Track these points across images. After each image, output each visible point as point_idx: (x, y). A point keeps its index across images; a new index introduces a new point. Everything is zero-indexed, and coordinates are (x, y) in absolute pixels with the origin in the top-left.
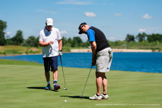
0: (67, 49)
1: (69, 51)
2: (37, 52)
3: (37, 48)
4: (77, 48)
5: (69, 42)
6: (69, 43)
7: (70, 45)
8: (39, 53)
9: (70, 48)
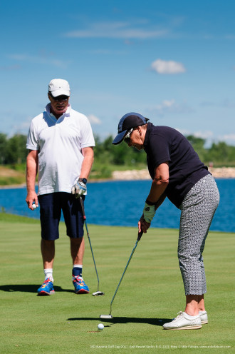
0: (103, 170)
1: (109, 175)
2: (13, 181)
3: (14, 168)
4: (131, 166)
5: (107, 149)
6: (106, 153)
7: (112, 157)
8: (19, 183)
9: (111, 167)
